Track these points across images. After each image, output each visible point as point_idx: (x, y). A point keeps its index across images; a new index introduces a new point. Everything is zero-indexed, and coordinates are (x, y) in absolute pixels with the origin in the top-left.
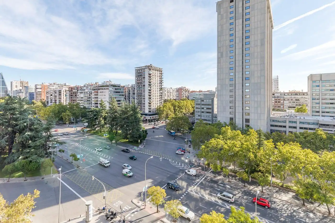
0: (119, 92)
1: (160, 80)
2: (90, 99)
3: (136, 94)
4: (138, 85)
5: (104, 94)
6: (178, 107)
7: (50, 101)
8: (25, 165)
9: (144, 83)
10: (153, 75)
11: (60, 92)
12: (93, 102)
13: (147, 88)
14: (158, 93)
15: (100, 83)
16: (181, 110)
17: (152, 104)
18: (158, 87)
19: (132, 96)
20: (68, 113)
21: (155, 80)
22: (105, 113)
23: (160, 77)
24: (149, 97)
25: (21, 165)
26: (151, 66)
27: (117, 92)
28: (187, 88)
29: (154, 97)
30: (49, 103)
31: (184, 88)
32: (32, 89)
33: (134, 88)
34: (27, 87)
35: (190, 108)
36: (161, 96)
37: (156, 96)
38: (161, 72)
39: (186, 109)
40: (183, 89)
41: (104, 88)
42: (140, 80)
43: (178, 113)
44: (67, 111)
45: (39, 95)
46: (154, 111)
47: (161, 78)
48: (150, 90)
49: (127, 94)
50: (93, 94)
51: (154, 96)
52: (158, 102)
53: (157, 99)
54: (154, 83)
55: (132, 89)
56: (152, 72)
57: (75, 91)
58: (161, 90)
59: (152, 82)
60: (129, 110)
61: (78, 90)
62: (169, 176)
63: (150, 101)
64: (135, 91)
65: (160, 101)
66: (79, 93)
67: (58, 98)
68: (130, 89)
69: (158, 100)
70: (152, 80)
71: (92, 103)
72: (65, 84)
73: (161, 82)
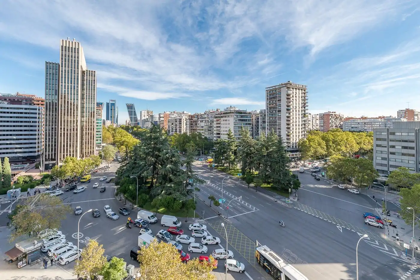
0: (246, 120)
1: (303, 102)
2: (212, 129)
3: (267, 122)
4: (270, 111)
5: (227, 122)
6: (333, 143)
7: (171, 130)
8: (170, 202)
9: (280, 108)
10: (293, 96)
11: (180, 120)
12: (215, 132)
13: (284, 114)
14: (300, 122)
15: (222, 110)
16: (339, 147)
17: (291, 136)
18: (300, 113)
19: (261, 125)
20: (192, 143)
21: (296, 103)
22: (235, 146)
23: (303, 98)
24: (287, 126)
25: (167, 201)
26: (289, 83)
27: (242, 120)
28: (337, 113)
29: (294, 127)
30: (171, 132)
31: (334, 114)
32: (156, 118)
33: (265, 115)
34: (152, 117)
35: (355, 145)
36: (304, 124)
37: (297, 125)
38: (304, 90)
39: (346, 147)
40: (332, 115)
41: (228, 115)
42: (273, 104)
43: (334, 151)
44: (191, 141)
45: (162, 124)
46: (294, 147)
47: (304, 100)
48: (288, 117)
49: (254, 122)
50: (215, 123)
51: (294, 125)
52: (300, 134)
53: (299, 129)
54: (294, 108)
55: (261, 116)
56: (291, 92)
57: (195, 119)
58: (304, 117)
59: (291, 107)
60: (270, 145)
61: (198, 119)
62: (376, 267)
63: (288, 132)
64: (266, 118)
65: (303, 133)
66: (199, 122)
67: (179, 127)
68: (258, 116)
69: (300, 131)
70: (291, 102)
71: (213, 133)
72: (183, 112)
73: (304, 106)
